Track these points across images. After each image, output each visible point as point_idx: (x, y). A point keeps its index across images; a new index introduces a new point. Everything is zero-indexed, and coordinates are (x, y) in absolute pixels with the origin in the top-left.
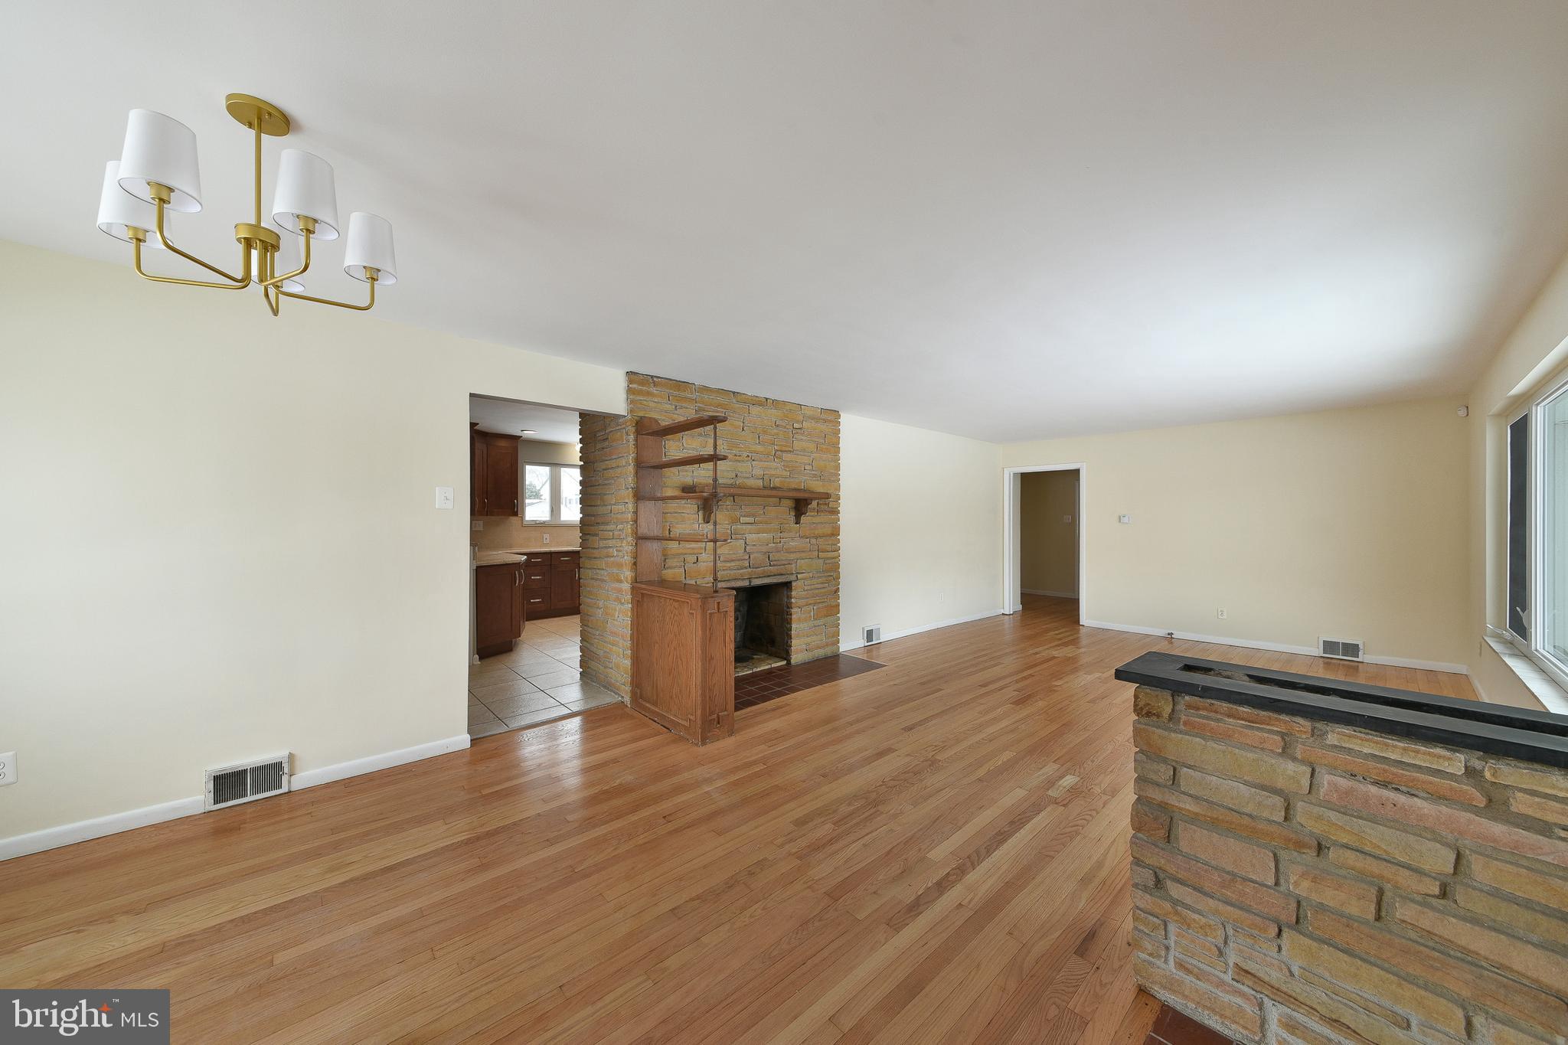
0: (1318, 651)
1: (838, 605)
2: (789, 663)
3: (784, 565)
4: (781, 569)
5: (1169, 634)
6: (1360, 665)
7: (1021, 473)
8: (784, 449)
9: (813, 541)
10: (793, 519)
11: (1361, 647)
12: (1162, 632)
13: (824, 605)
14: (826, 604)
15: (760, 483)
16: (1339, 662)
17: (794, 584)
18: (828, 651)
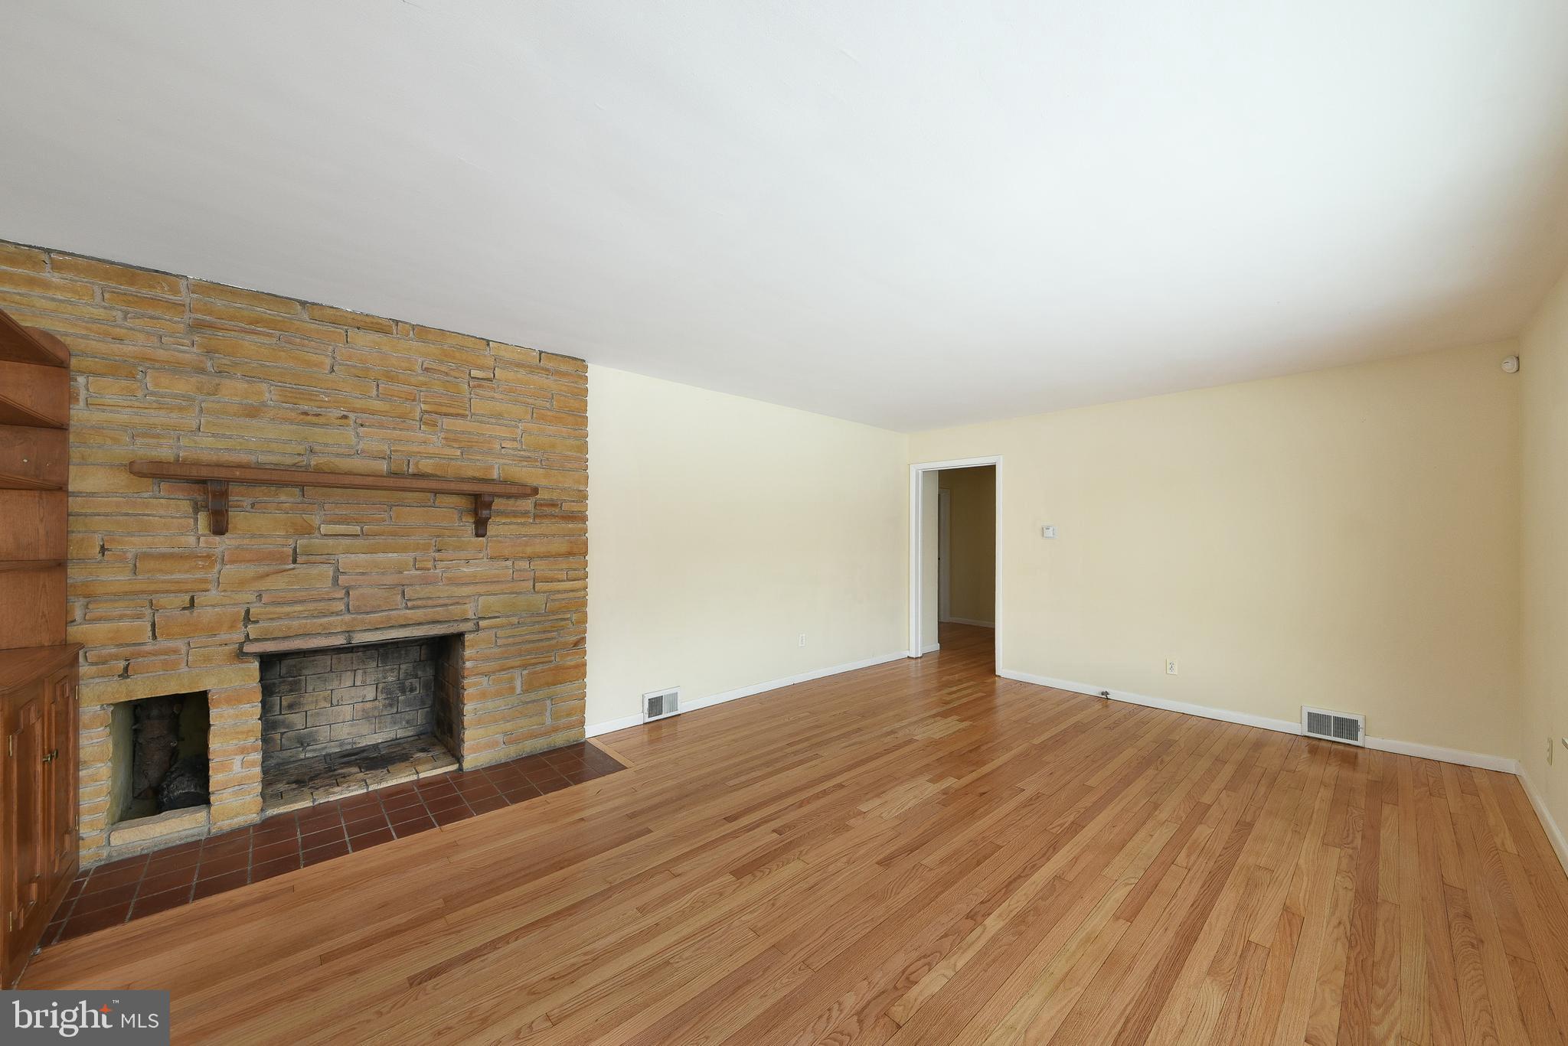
0: (1300, 728)
1: (584, 665)
2: (460, 769)
3: (446, 605)
4: (440, 613)
5: (1103, 694)
6: (1360, 751)
7: (939, 471)
8: (444, 410)
9: (524, 564)
10: (470, 528)
11: (1361, 724)
12: (1094, 690)
13: (546, 667)
14: (552, 665)
15: (383, 466)
16: (1330, 745)
17: (468, 637)
18: (560, 739)
